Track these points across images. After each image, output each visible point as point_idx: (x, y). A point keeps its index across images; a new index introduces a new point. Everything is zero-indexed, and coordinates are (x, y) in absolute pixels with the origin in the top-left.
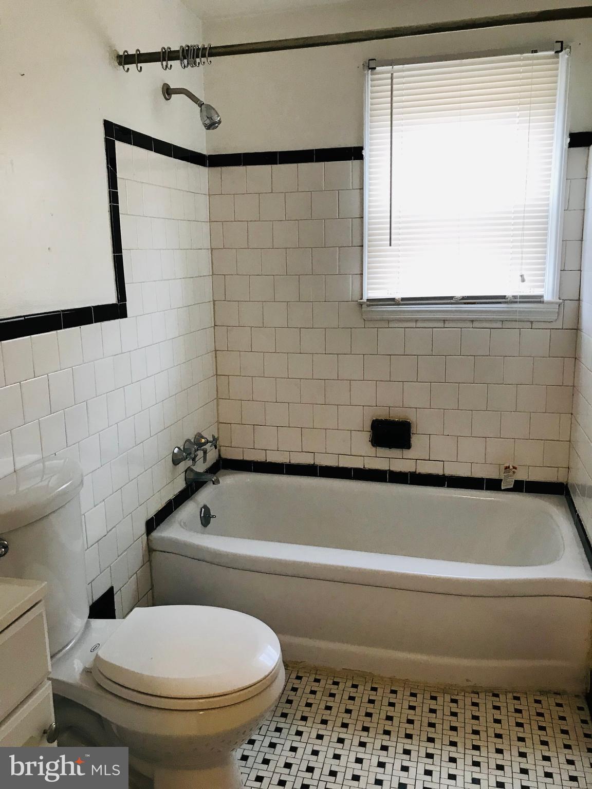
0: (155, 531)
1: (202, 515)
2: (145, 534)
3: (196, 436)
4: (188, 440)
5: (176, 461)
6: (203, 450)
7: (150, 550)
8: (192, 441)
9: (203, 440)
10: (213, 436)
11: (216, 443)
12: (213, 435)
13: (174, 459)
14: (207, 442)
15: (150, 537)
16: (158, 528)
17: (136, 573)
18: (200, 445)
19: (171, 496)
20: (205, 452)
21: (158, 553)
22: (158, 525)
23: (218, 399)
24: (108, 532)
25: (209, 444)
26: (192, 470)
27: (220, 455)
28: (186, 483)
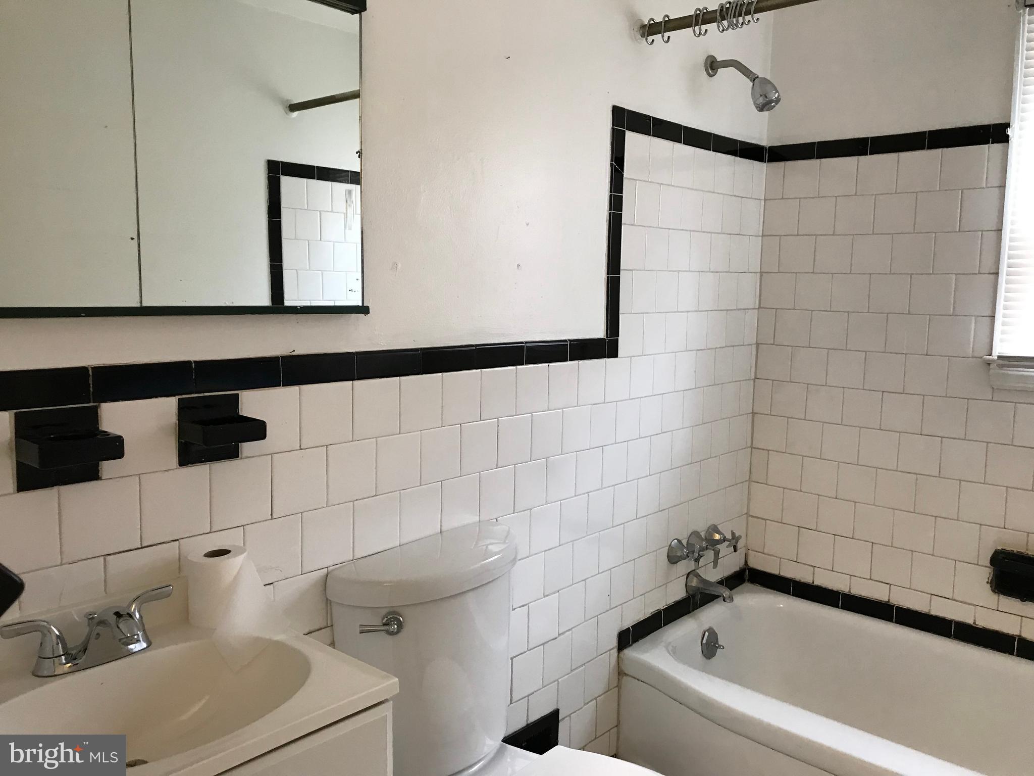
0: (631, 648)
1: (704, 641)
2: (616, 650)
3: (709, 528)
4: (695, 534)
5: (673, 559)
6: (714, 550)
7: (621, 672)
8: (703, 534)
9: (717, 535)
10: (733, 534)
11: (737, 543)
12: (732, 532)
13: (670, 555)
14: (724, 540)
15: (621, 655)
16: (634, 645)
17: (596, 698)
18: (713, 543)
19: (661, 605)
20: (717, 553)
21: (630, 678)
22: (635, 640)
23: (750, 480)
24: (559, 635)
25: (727, 543)
26: (698, 576)
27: (746, 562)
28: (687, 592)
